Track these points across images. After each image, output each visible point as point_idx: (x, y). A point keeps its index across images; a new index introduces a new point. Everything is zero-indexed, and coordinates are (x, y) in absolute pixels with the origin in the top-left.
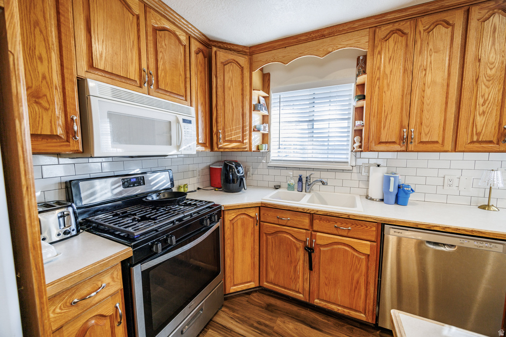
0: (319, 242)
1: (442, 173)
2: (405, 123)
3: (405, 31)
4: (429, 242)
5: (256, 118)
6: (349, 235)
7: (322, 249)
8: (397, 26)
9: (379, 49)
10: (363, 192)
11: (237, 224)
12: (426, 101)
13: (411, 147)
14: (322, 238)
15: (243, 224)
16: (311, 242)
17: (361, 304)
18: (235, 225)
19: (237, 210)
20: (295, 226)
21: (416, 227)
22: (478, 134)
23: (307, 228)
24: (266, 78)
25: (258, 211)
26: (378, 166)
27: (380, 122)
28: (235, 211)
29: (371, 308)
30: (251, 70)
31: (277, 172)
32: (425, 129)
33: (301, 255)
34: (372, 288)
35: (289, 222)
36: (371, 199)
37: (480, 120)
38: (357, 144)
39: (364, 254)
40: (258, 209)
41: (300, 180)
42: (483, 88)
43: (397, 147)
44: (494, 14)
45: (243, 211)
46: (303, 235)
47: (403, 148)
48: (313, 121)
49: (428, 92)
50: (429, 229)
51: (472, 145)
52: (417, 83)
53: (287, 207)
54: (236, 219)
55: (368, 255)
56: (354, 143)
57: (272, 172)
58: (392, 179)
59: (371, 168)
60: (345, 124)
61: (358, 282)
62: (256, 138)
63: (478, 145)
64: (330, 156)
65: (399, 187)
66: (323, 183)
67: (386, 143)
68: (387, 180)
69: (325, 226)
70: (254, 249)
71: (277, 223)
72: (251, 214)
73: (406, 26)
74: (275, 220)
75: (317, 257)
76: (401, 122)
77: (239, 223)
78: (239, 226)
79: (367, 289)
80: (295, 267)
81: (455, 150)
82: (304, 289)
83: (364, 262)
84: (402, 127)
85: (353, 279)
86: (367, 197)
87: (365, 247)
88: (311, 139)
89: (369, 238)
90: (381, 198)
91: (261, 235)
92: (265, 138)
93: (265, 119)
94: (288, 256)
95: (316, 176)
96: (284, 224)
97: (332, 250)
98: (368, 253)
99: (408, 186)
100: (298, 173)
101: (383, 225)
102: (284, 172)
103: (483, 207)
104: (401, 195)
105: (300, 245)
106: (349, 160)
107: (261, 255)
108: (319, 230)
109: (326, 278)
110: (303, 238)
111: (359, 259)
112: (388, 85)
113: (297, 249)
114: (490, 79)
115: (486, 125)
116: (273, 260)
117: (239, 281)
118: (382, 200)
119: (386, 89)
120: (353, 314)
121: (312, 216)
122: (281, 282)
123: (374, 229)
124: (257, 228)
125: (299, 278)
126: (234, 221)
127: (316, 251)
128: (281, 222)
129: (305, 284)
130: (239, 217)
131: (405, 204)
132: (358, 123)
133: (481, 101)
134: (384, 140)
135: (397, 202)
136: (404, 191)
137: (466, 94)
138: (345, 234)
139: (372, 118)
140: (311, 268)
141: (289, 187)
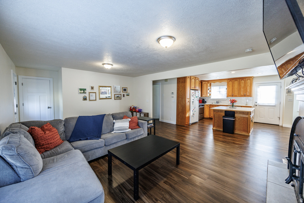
3: (232, 81)
5: (209, 91)
24: (210, 84)
30: (208, 84)
31: (213, 100)
32: (235, 94)
37: (241, 93)
41: (217, 102)
42: (241, 89)
43: (231, 96)
44: (242, 81)
49: (235, 89)
51: (241, 96)
57: (211, 100)
62: (209, 94)
81: (239, 97)
84: (232, 93)
92: (210, 95)
93: (210, 91)
95: (220, 101)
100: (216, 101)
102: (214, 101)
114: (242, 88)
119: (229, 88)
130: (207, 106)
134: (229, 95)
141: (215, 103)
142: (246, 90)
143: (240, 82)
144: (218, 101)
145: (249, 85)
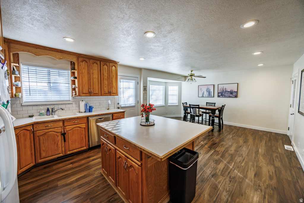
0: (67, 130)
1: (99, 102)
2: (90, 88)
3: (87, 61)
4: (99, 119)
6: (78, 123)
7: (69, 132)
8: (84, 59)
9: (80, 64)
10: (78, 111)
11: (21, 135)
12: (94, 82)
13: (92, 95)
14: (68, 128)
15: (24, 135)
16: (64, 131)
17: (84, 144)
18: (19, 136)
19: (20, 128)
20: (56, 127)
21: (96, 116)
22: (105, 92)
23: (62, 126)
25: (32, 127)
26: (82, 101)
27: (83, 87)
28: (19, 129)
29: (87, 143)
30: (9, 52)
32: (95, 90)
33: (60, 138)
34: (87, 138)
35: (52, 126)
36: (81, 112)
37: (105, 88)
38: (74, 94)
39: (83, 128)
40: (32, 125)
41: (48, 110)
42: (104, 81)
43: (88, 95)
44: (105, 65)
45: (23, 128)
46: (60, 130)
47: (90, 95)
48: (50, 83)
49: (94, 80)
50: (99, 115)
51: (104, 94)
52: (91, 77)
53: (51, 120)
54: (19, 133)
55: (85, 128)
56: (73, 93)
58: (88, 104)
59: (80, 102)
60: (67, 85)
61: (83, 138)
63: (105, 94)
64: (61, 98)
65: (90, 107)
66: (62, 109)
67: (85, 93)
68: (86, 105)
69: (69, 123)
70: (31, 146)
71: (45, 129)
72: (28, 129)
73: (87, 60)
74: (44, 128)
75: (67, 136)
76: (89, 87)
77: (22, 135)
78: (22, 136)
79: (85, 139)
80: (57, 144)
81: (101, 95)
82: (62, 151)
83: (84, 131)
84: (89, 89)
85: (81, 137)
86: (80, 112)
87: (84, 126)
88: (50, 91)
89: (85, 122)
90: (85, 111)
91: (35, 138)
92: (18, 89)
93: (17, 79)
94: (53, 141)
96: (50, 128)
97: (73, 131)
98: (85, 127)
99: (92, 106)
100: (46, 107)
101: (88, 117)
102: (35, 108)
103: (108, 109)
104: (91, 109)
105: (59, 134)
106: (71, 100)
107: (36, 148)
108: (67, 125)
109: (72, 142)
110: (60, 131)
111: (82, 130)
112: (84, 76)
113: (58, 136)
114: (106, 79)
115: (106, 90)
116: (45, 147)
117: (24, 165)
118: (85, 112)
119: (83, 77)
120: (82, 149)
121: (63, 121)
122: (50, 154)
123: (86, 119)
124: (32, 135)
125: (60, 148)
126: (18, 135)
127: (67, 134)
128: (47, 128)
129: (63, 148)
130: (21, 132)
131: (92, 112)
132: (74, 86)
133: (105, 84)
134: (84, 93)
135: (89, 112)
136: (91, 108)
137: (102, 82)
138: (77, 124)
139: (80, 86)
140: (65, 141)
141: (41, 114)
142: (110, 84)
143: (102, 68)
144: (50, 108)
145: (115, 76)
